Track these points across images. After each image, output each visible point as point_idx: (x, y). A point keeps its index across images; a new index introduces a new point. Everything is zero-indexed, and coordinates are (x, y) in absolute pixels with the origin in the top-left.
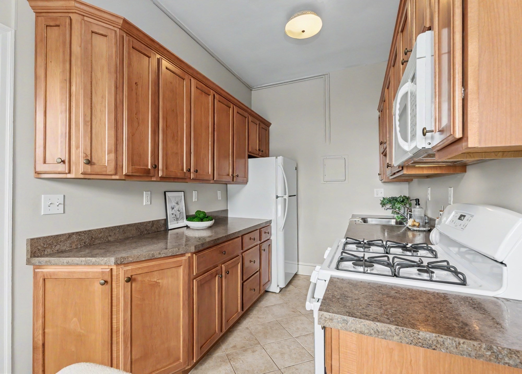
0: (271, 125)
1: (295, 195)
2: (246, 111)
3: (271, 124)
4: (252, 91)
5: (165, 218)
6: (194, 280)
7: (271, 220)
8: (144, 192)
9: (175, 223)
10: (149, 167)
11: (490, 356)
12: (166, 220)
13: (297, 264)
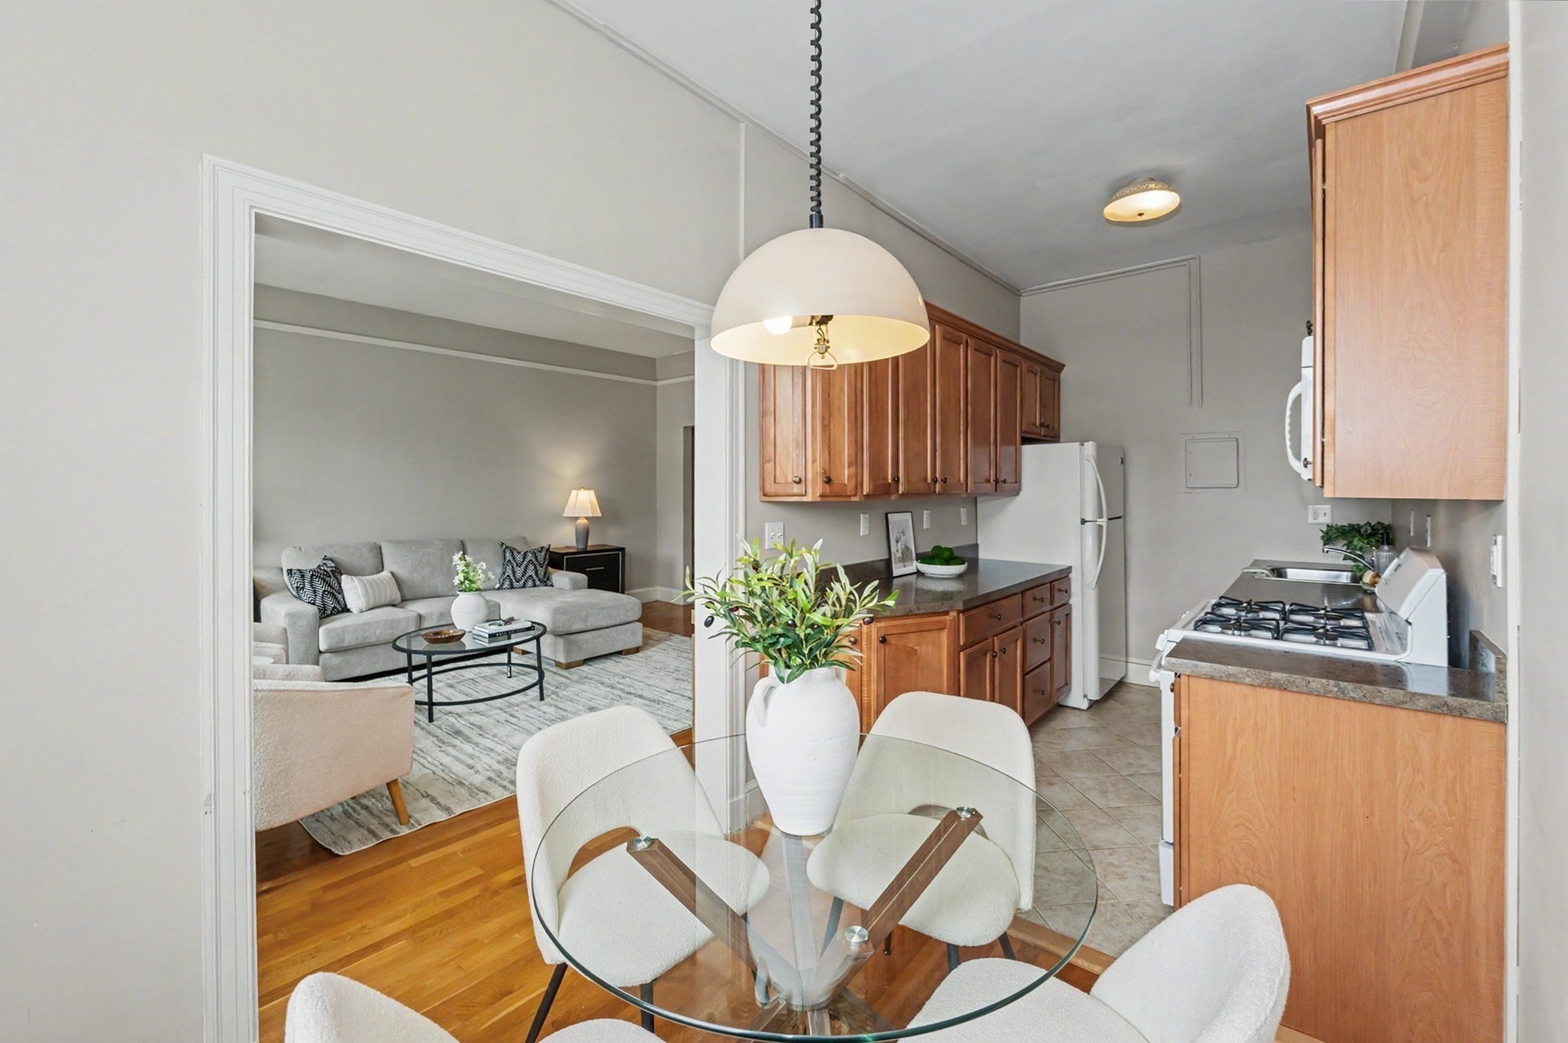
0: (1065, 368)
1: (1120, 517)
2: (1015, 352)
3: (1064, 366)
4: (1021, 298)
5: (886, 557)
6: (962, 654)
7: (1071, 567)
8: (862, 515)
9: (900, 567)
10: (890, 481)
11: (1337, 691)
12: (888, 562)
13: (1125, 660)
